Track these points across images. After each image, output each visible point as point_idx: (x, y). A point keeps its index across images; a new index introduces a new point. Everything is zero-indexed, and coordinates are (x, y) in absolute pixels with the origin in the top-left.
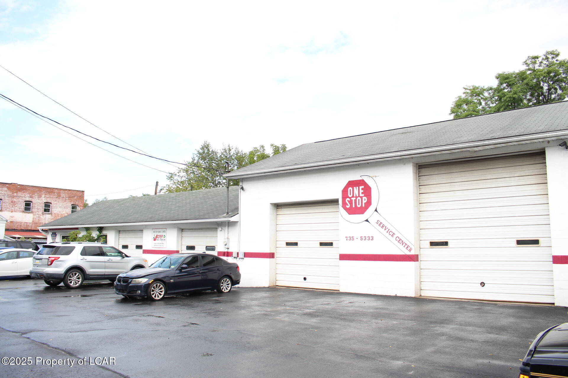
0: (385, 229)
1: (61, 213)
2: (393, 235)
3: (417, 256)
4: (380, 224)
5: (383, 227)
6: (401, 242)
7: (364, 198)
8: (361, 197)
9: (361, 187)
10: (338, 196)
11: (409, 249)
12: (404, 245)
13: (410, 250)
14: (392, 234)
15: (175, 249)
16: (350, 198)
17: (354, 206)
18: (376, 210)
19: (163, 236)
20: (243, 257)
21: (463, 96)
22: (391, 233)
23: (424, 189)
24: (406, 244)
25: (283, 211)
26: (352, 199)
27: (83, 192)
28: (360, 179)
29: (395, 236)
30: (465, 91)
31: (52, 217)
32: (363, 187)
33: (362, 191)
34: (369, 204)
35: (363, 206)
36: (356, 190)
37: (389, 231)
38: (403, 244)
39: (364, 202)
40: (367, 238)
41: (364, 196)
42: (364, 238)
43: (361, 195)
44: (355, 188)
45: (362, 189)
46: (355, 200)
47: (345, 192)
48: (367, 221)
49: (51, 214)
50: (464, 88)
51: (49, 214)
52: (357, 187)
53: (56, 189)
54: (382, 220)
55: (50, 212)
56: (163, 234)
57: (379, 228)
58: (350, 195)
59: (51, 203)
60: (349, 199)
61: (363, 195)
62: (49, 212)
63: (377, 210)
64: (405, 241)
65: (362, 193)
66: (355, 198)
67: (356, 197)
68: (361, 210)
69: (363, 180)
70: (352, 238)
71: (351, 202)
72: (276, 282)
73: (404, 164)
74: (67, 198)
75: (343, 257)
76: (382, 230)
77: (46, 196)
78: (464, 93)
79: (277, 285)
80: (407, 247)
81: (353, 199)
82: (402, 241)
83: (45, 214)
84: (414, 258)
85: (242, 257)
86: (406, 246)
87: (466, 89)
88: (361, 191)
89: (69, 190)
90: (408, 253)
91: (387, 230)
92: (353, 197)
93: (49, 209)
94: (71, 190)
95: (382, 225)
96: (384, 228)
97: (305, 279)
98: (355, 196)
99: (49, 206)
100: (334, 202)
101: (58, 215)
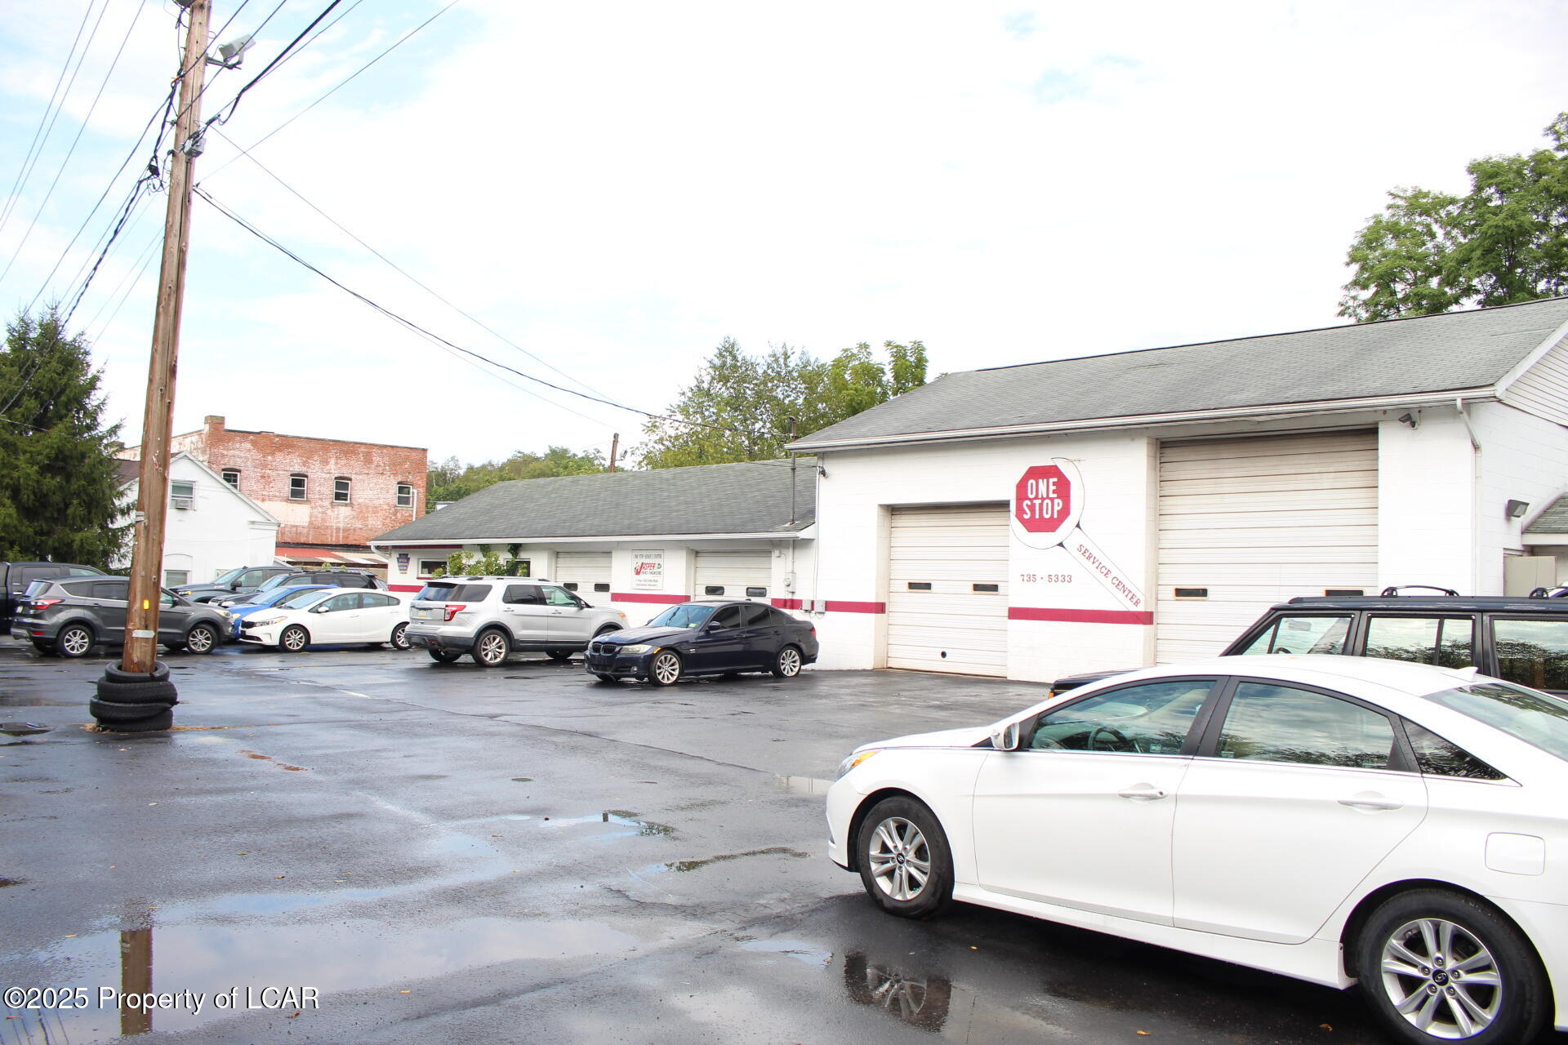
0: (1093, 563)
1: (374, 502)
2: (1107, 574)
3: (1151, 614)
4: (1085, 552)
5: (1089, 558)
6: (1121, 587)
7: (1056, 501)
8: (1052, 500)
9: (1052, 480)
10: (1010, 495)
11: (1135, 600)
12: (1127, 592)
13: (1137, 603)
14: (1105, 571)
15: (682, 593)
16: (1031, 500)
17: (1037, 516)
18: (1078, 526)
19: (656, 566)
20: (824, 611)
22: (1103, 569)
23: (1169, 489)
24: (1130, 591)
25: (904, 521)
26: (1035, 501)
27: (425, 450)
28: (1050, 463)
29: (1110, 576)
30: (1391, 202)
31: (353, 513)
32: (1055, 480)
33: (1054, 488)
34: (1065, 512)
35: (1055, 516)
36: (1042, 484)
37: (1100, 566)
38: (1124, 591)
39: (1057, 508)
40: (1060, 578)
41: (1057, 498)
42: (1054, 578)
43: (1052, 495)
44: (1040, 481)
45: (1054, 484)
46: (1041, 505)
47: (1022, 487)
48: (1061, 545)
49: (351, 504)
50: (1391, 194)
51: (346, 505)
52: (1045, 480)
53: (362, 444)
54: (1088, 545)
55: (348, 501)
56: (657, 561)
57: (1083, 559)
58: (1032, 493)
59: (350, 480)
60: (1029, 503)
61: (1055, 495)
62: (346, 500)
63: (1081, 525)
64: (1129, 586)
65: (1054, 492)
66: (1040, 501)
67: (1043, 499)
68: (1051, 525)
69: (1056, 467)
70: (1032, 578)
71: (1032, 508)
72: (887, 661)
73: (1133, 440)
74: (387, 468)
75: (1016, 613)
76: (1088, 563)
77: (339, 461)
78: (1389, 207)
79: (889, 666)
80: (1132, 598)
81: (1037, 502)
82: (1124, 586)
83: (339, 505)
84: (1146, 618)
85: (822, 609)
86: (1130, 596)
87: (1395, 196)
88: (1052, 488)
89: (392, 447)
90: (1132, 608)
91: (1096, 564)
92: (1036, 498)
93: (346, 494)
94: (397, 447)
95: (1087, 555)
96: (1092, 559)
97: (944, 655)
98: (1040, 496)
99: (346, 486)
100: (1001, 506)
101: (367, 507)
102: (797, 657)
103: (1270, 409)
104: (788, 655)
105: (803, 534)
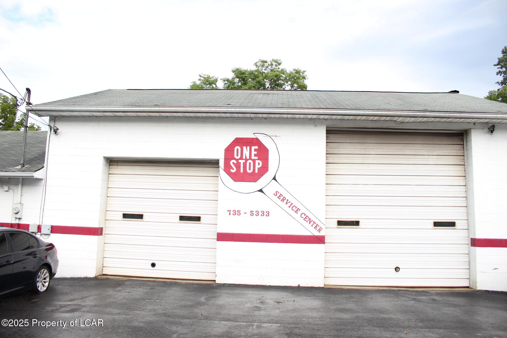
0: (287, 203)
2: (297, 211)
3: (323, 237)
4: (280, 196)
5: (283, 200)
6: (307, 219)
7: (257, 162)
8: (254, 161)
9: (253, 148)
10: (220, 156)
11: (318, 228)
12: (312, 223)
13: (319, 231)
14: (296, 210)
16: (237, 160)
17: (242, 171)
18: (274, 179)
20: (50, 233)
21: (198, 83)
22: (294, 208)
23: (333, 159)
24: (314, 223)
26: (240, 161)
28: (253, 136)
29: (300, 213)
30: (200, 78)
32: (257, 147)
33: (256, 153)
34: (264, 169)
35: (257, 171)
36: (246, 151)
37: (292, 206)
38: (310, 223)
39: (257, 167)
40: (260, 213)
41: (258, 159)
42: (255, 213)
43: (253, 157)
44: (244, 148)
45: (255, 150)
46: (245, 164)
47: (229, 151)
48: (261, 191)
50: (200, 76)
52: (248, 147)
54: (282, 191)
57: (279, 202)
58: (237, 155)
60: (235, 162)
61: (256, 158)
63: (276, 178)
64: (313, 218)
65: (255, 155)
66: (244, 161)
67: (246, 160)
68: (254, 177)
69: (257, 139)
70: (236, 213)
71: (238, 165)
72: (102, 270)
73: (316, 126)
75: (222, 237)
76: (283, 204)
78: (200, 80)
79: (104, 273)
80: (316, 227)
81: (242, 162)
82: (310, 219)
84: (320, 240)
85: (49, 232)
86: (314, 225)
88: (254, 153)
90: (316, 233)
91: (289, 204)
92: (241, 158)
95: (282, 198)
96: (285, 201)
97: (153, 265)
98: (244, 158)
100: (214, 163)
102: (48, 274)
103: (425, 114)
104: (42, 273)
105: (37, 175)
